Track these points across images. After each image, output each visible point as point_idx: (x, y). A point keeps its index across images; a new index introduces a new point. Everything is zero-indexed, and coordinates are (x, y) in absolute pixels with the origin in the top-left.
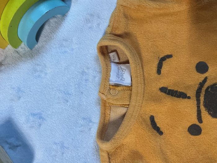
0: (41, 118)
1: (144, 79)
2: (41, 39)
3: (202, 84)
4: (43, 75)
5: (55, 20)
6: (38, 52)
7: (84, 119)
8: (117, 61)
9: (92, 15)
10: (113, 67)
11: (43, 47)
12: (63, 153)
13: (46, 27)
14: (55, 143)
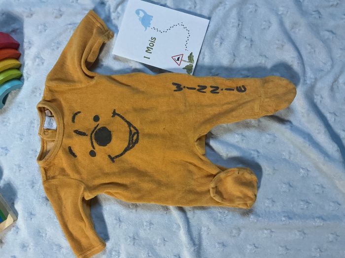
0: (7, 150)
1: (64, 126)
2: (7, 102)
3: (95, 128)
4: (8, 124)
5: (14, 91)
6: (5, 111)
7: (32, 150)
8: (50, 115)
9: (36, 88)
10: (47, 119)
11: (8, 107)
12: (20, 170)
13: (10, 96)
14: (15, 165)
